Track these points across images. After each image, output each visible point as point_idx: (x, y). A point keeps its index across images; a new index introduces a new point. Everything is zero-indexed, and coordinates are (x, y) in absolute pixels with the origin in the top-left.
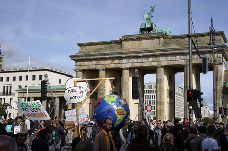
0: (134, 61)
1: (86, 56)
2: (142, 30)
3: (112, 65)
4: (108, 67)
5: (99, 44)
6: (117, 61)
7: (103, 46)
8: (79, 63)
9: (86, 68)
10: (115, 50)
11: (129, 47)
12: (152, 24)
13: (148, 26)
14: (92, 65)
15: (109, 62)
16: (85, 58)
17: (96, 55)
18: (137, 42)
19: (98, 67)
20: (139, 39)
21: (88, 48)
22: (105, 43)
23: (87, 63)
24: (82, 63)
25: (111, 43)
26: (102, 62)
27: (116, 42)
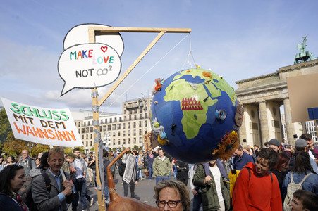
1: (246, 91)
2: (297, 60)
3: (272, 96)
4: (268, 98)
5: (256, 79)
6: (277, 92)
7: (260, 80)
9: (247, 102)
10: (274, 82)
11: (288, 77)
12: (307, 53)
13: (303, 55)
14: (252, 99)
15: (269, 94)
16: (244, 93)
17: (255, 89)
18: (295, 72)
19: (258, 100)
20: (297, 68)
21: (245, 84)
22: (261, 78)
23: (246, 98)
25: (267, 76)
26: (261, 95)
27: (273, 75)
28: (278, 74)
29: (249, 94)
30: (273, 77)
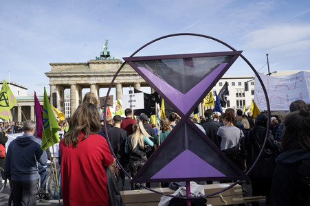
0: (100, 78)
1: (60, 73)
2: (101, 56)
3: (82, 81)
4: (78, 82)
5: (68, 64)
6: (86, 78)
7: (73, 67)
8: (53, 79)
9: (60, 83)
10: (84, 70)
11: (95, 68)
12: (108, 53)
13: (106, 54)
14: (65, 81)
15: (80, 79)
16: (58, 75)
17: (69, 73)
18: (101, 65)
19: (70, 83)
20: (98, 63)
21: (59, 67)
22: (74, 64)
23: (60, 79)
24: (56, 79)
25: (79, 64)
26: (73, 79)
27: (83, 64)
28: (88, 64)
29: (63, 77)
30: (83, 66)
